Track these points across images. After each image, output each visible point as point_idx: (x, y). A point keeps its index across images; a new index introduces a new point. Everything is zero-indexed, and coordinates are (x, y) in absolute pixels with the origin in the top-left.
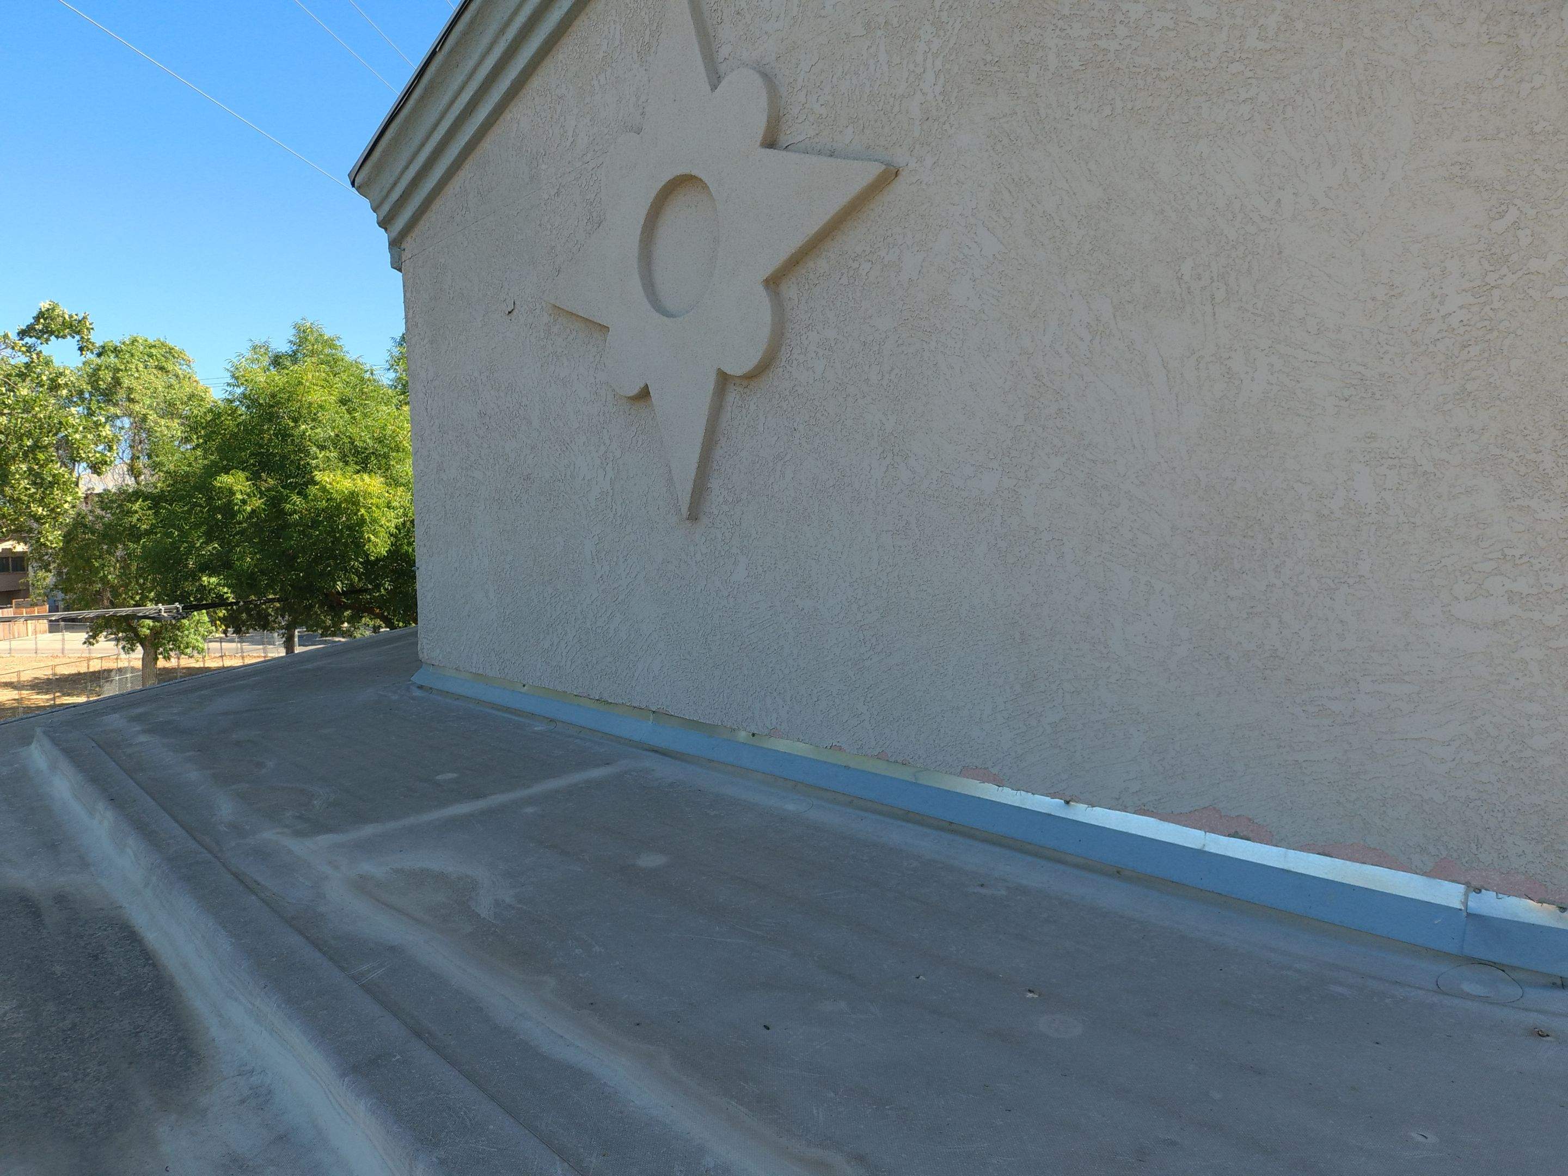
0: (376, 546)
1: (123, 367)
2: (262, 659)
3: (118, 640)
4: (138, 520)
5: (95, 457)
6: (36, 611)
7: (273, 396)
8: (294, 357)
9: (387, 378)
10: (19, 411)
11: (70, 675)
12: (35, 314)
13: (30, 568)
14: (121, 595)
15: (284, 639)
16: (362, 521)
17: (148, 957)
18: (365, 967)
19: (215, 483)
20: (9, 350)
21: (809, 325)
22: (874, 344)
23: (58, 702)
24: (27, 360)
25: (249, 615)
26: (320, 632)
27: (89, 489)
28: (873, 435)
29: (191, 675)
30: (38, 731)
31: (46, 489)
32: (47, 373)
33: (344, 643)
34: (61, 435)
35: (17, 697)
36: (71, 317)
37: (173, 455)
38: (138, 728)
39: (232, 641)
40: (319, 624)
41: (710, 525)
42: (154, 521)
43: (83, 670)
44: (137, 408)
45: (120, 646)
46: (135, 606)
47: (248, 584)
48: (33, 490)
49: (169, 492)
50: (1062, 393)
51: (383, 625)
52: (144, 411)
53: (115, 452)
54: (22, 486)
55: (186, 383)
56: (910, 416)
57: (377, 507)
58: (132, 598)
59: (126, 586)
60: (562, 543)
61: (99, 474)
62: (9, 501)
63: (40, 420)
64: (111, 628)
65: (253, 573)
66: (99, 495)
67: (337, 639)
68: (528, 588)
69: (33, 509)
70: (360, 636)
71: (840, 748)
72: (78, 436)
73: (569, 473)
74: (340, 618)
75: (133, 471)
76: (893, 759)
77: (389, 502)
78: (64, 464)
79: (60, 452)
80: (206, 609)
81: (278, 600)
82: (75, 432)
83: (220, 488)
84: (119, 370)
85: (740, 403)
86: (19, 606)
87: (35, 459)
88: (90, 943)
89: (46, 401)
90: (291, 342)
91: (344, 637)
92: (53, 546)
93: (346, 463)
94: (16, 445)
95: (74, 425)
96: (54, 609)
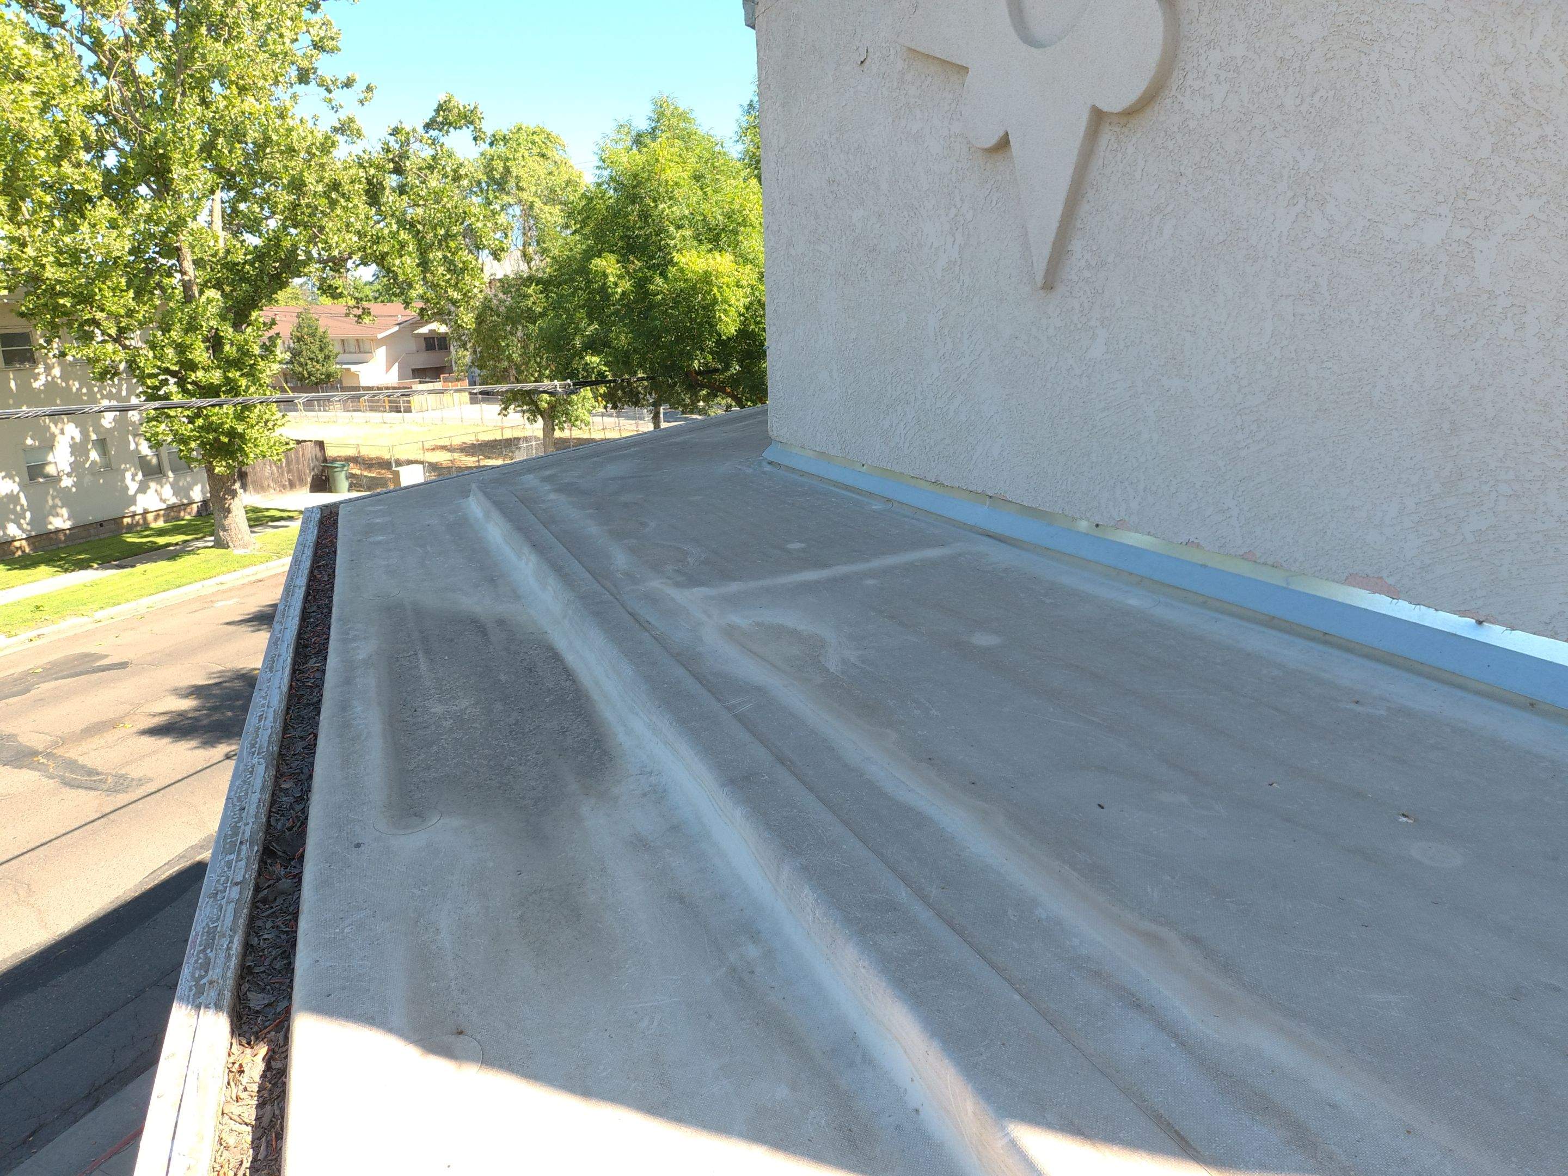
0: (727, 324)
1: (511, 157)
2: (636, 433)
3: (523, 412)
4: (534, 303)
5: (495, 244)
6: (459, 385)
7: (635, 176)
8: (653, 133)
9: (735, 150)
10: (431, 202)
11: (489, 441)
12: (435, 107)
13: (452, 347)
14: (523, 372)
15: (652, 415)
16: (715, 301)
17: (569, 674)
18: (737, 701)
19: (591, 266)
20: (418, 144)
21: (1211, 42)
22: (1295, 59)
23: (482, 463)
24: (433, 152)
25: (624, 393)
26: (681, 409)
27: (492, 275)
28: (1282, 176)
29: (580, 444)
30: (474, 486)
31: (458, 275)
32: (450, 164)
33: (701, 420)
34: (466, 224)
35: (451, 458)
36: (464, 107)
37: (557, 241)
38: (548, 487)
39: (611, 416)
40: (680, 402)
41: (1068, 294)
42: (545, 304)
43: (499, 437)
44: (524, 195)
45: (526, 418)
46: (536, 381)
47: (623, 361)
48: (448, 276)
49: (555, 276)
50: (1547, 114)
51: (734, 404)
52: (531, 199)
53: (510, 238)
54: (439, 273)
55: (563, 169)
56: (1334, 151)
57: (727, 286)
58: (532, 375)
59: (527, 364)
60: (905, 319)
61: (499, 260)
62: (431, 286)
63: (448, 210)
64: (517, 400)
65: (627, 351)
66: (500, 280)
67: (694, 416)
68: (871, 367)
69: (450, 294)
70: (713, 414)
71: (1198, 545)
72: (480, 225)
73: (916, 243)
74: (696, 396)
75: (526, 257)
76: (1262, 561)
77: (738, 281)
78: (470, 252)
79: (467, 240)
80: (590, 386)
81: (647, 379)
82: (478, 221)
83: (596, 271)
84: (507, 159)
85: (1115, 146)
86: (446, 380)
87: (447, 247)
88: (525, 659)
89: (452, 191)
90: (650, 119)
91: (700, 415)
92: (468, 327)
93: (701, 242)
94: (432, 235)
95: (475, 215)
96: (473, 383)
